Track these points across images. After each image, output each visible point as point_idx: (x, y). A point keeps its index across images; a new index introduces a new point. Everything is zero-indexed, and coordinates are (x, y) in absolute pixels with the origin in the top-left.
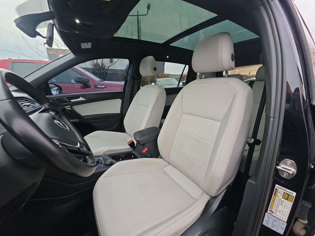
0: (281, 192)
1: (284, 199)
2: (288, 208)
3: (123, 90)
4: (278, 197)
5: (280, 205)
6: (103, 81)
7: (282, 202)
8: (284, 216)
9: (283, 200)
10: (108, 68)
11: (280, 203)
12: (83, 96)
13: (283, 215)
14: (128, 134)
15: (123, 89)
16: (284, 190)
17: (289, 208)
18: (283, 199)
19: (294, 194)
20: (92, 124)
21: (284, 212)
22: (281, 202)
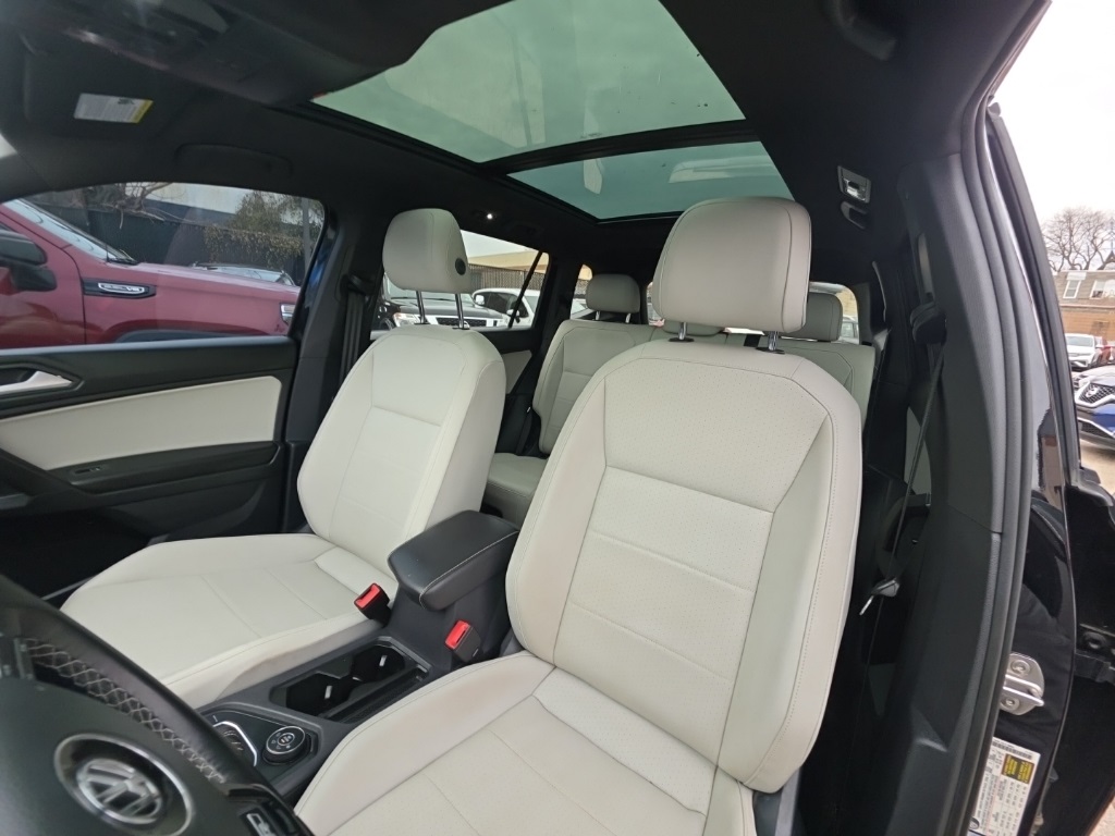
0: (997, 757)
1: (1007, 778)
2: (1018, 802)
3: (291, 334)
4: (991, 771)
5: (997, 798)
6: (131, 263)
7: (1002, 787)
8: (1007, 827)
9: (1005, 781)
10: (143, 195)
11: (997, 791)
12: (50, 365)
13: (1005, 824)
14: (320, 537)
15: (286, 332)
16: (1007, 749)
17: (1021, 800)
18: (1004, 777)
19: (1036, 757)
20: (120, 508)
21: (1007, 815)
22: (997, 787)
